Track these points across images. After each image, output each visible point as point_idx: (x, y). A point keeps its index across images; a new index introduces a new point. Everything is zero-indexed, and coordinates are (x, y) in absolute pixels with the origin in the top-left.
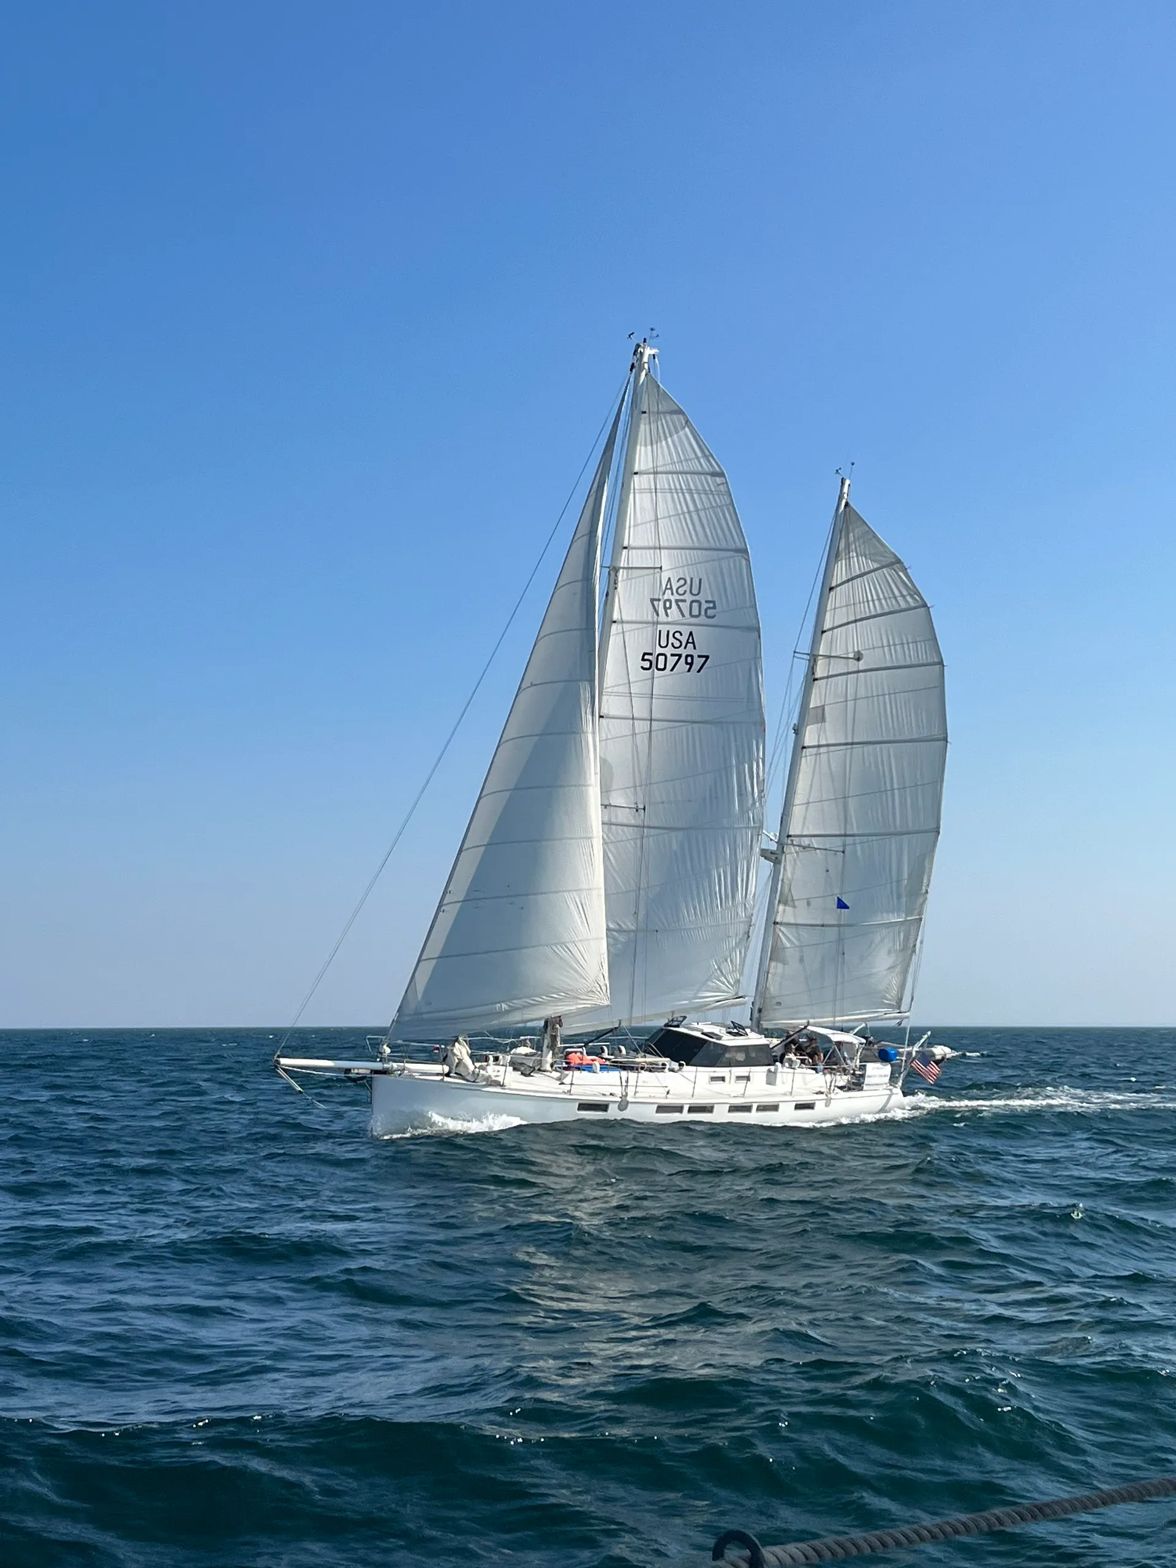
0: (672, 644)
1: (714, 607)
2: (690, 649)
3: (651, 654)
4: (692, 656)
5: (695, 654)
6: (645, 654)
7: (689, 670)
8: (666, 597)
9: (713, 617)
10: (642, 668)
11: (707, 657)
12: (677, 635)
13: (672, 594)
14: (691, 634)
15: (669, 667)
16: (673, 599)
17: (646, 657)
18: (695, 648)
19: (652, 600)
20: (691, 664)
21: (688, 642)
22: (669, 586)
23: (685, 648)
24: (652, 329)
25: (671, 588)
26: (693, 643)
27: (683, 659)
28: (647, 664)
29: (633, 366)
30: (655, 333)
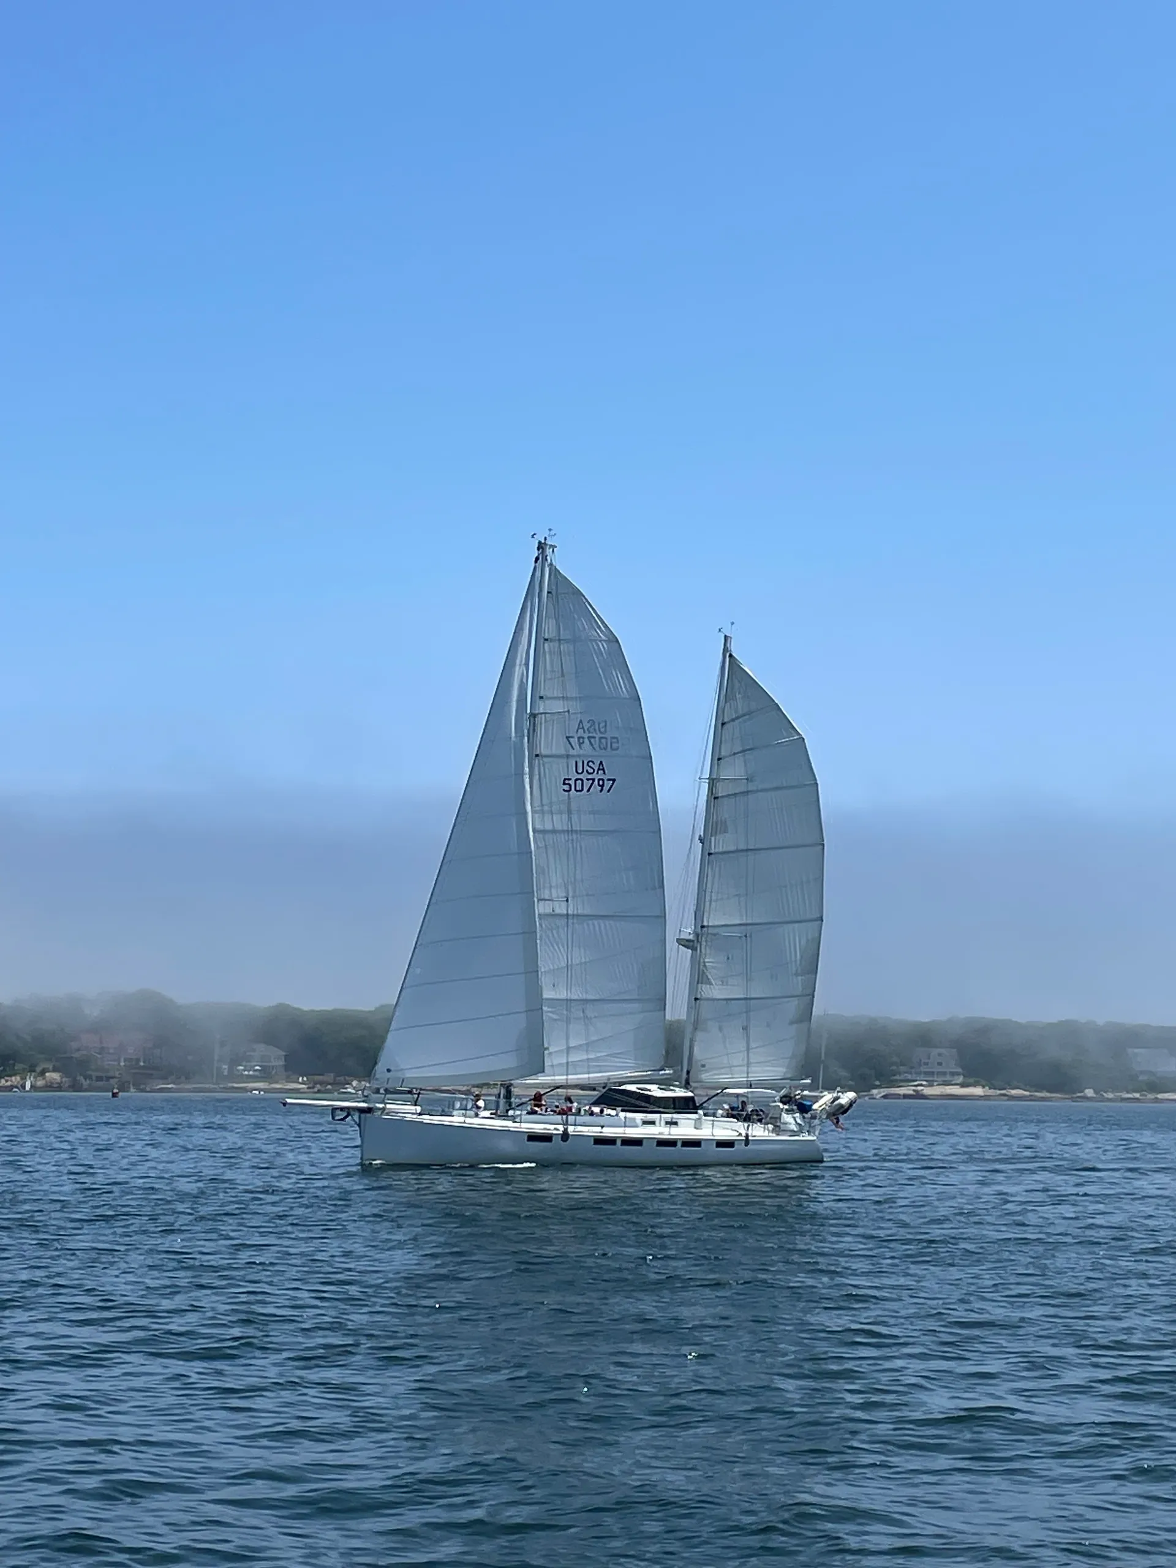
0: (587, 771)
1: (618, 742)
2: (601, 775)
3: (570, 779)
4: (603, 780)
5: (605, 778)
6: (565, 779)
7: (601, 791)
8: (579, 735)
9: (617, 749)
10: (564, 790)
11: (614, 780)
12: (591, 764)
13: (584, 732)
14: (601, 763)
15: (585, 789)
16: (586, 735)
17: (567, 782)
18: (604, 773)
19: (568, 738)
20: (602, 786)
21: (599, 769)
22: (581, 726)
23: (598, 773)
24: (550, 530)
25: (583, 728)
26: (603, 770)
27: (596, 781)
28: (566, 787)
29: (537, 559)
30: (552, 533)
